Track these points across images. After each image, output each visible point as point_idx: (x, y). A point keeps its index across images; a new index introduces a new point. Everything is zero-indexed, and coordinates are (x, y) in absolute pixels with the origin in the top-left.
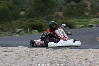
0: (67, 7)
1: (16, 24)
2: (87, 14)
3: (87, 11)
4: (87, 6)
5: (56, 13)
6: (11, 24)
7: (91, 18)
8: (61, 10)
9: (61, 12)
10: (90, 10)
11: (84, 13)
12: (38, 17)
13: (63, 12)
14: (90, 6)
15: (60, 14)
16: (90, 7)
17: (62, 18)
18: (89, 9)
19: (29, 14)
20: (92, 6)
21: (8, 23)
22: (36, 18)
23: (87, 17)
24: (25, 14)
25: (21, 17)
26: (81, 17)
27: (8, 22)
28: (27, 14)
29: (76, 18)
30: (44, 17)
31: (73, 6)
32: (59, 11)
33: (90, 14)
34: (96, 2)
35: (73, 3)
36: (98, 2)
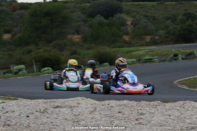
2: (126, 38)
3: (127, 34)
4: (127, 25)
5: (69, 36)
7: (137, 46)
8: (77, 32)
9: (79, 34)
10: (131, 31)
11: (121, 37)
12: (37, 45)
13: (82, 35)
14: (131, 24)
15: (77, 38)
16: (131, 26)
17: (82, 46)
18: (130, 29)
20: (134, 24)
23: (129, 44)
26: (118, 44)
29: (108, 46)
31: (101, 25)
32: (73, 34)
33: (133, 39)
34: (142, 17)
35: (99, 18)
36: (146, 16)
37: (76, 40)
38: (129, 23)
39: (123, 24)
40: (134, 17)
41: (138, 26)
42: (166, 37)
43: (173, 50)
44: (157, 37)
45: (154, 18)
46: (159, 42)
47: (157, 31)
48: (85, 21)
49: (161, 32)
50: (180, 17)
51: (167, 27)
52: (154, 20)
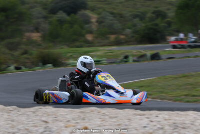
0: (50, 23)
2: (89, 37)
3: (91, 32)
4: (91, 22)
5: (27, 34)
8: (37, 29)
9: (38, 32)
10: (95, 29)
11: (83, 36)
13: (43, 32)
14: (97, 22)
15: (36, 36)
16: (96, 24)
17: (40, 45)
18: (94, 27)
20: (100, 22)
23: (90, 44)
26: (77, 44)
29: (68, 46)
31: (61, 22)
32: (32, 31)
33: (96, 38)
34: (108, 14)
35: (62, 15)
36: (112, 13)
37: (35, 38)
38: (94, 20)
39: (87, 21)
40: (99, 14)
41: (103, 24)
42: (133, 37)
43: (134, 51)
44: (122, 37)
45: (121, 16)
46: (123, 41)
47: (123, 29)
48: (45, 18)
49: (128, 31)
50: (149, 15)
51: (135, 25)
52: (121, 17)
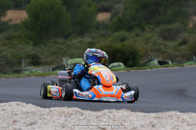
1: (78, 44)
6: (63, 46)
19: (120, 21)
21: (59, 43)
22: (137, 30)
24: (111, 19)
25: (97, 28)
27: (60, 40)
28: (115, 19)
30: (157, 30)
